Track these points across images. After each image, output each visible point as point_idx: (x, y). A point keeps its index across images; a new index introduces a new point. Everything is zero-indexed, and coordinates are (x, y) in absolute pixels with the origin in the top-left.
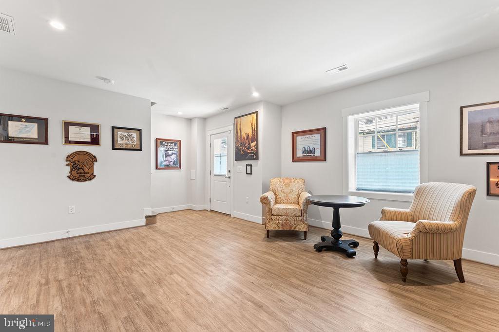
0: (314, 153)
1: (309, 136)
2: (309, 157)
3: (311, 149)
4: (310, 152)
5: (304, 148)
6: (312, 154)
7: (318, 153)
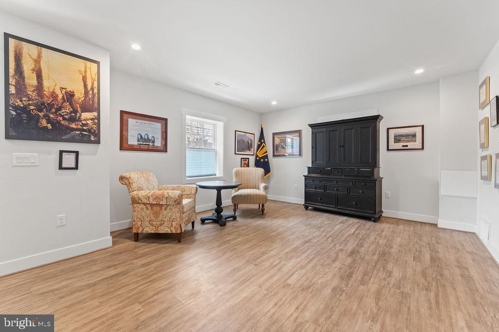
0: (153, 142)
1: (147, 122)
2: (146, 146)
3: (150, 138)
4: (148, 140)
5: (140, 134)
6: (151, 144)
7: (158, 143)
